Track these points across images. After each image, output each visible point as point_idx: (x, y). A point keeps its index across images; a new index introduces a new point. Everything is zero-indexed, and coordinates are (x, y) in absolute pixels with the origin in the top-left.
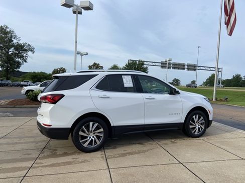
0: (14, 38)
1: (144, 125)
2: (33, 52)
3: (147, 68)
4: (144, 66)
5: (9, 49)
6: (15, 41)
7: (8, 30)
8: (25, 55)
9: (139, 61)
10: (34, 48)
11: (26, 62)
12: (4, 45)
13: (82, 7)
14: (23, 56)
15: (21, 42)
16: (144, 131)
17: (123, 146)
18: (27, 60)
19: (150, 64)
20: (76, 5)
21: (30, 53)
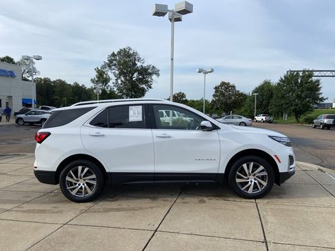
0: (138, 61)
1: (155, 173)
2: (158, 75)
3: (318, 81)
4: (314, 78)
5: (133, 74)
6: (139, 64)
7: (131, 52)
8: (149, 80)
9: (304, 71)
10: (158, 71)
11: (150, 87)
12: (127, 71)
13: (178, 12)
14: (147, 82)
15: (145, 65)
16: (156, 182)
17: (128, 199)
18: (152, 86)
19: (328, 74)
20: (170, 11)
21: (154, 77)
